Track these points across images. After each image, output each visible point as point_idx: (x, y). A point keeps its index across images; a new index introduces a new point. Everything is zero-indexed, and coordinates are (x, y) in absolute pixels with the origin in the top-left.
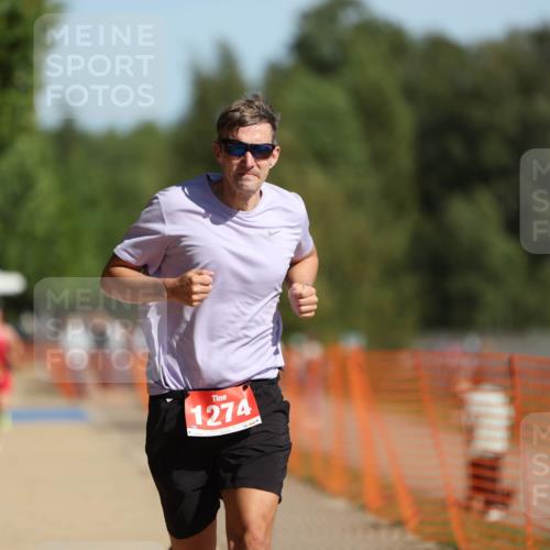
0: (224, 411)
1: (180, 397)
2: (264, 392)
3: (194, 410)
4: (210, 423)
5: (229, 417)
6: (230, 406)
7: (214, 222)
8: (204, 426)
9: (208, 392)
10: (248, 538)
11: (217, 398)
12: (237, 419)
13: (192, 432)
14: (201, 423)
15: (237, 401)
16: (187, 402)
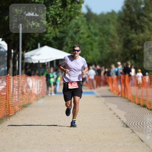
0: (73, 85)
1: (68, 83)
2: (78, 83)
3: (69, 85)
4: (72, 87)
5: (74, 86)
6: (74, 85)
7: (71, 61)
8: (71, 87)
9: (71, 83)
10: (76, 102)
11: (73, 83)
12: (75, 86)
13: (69, 88)
14: (70, 87)
15: (75, 84)
16: (69, 84)
